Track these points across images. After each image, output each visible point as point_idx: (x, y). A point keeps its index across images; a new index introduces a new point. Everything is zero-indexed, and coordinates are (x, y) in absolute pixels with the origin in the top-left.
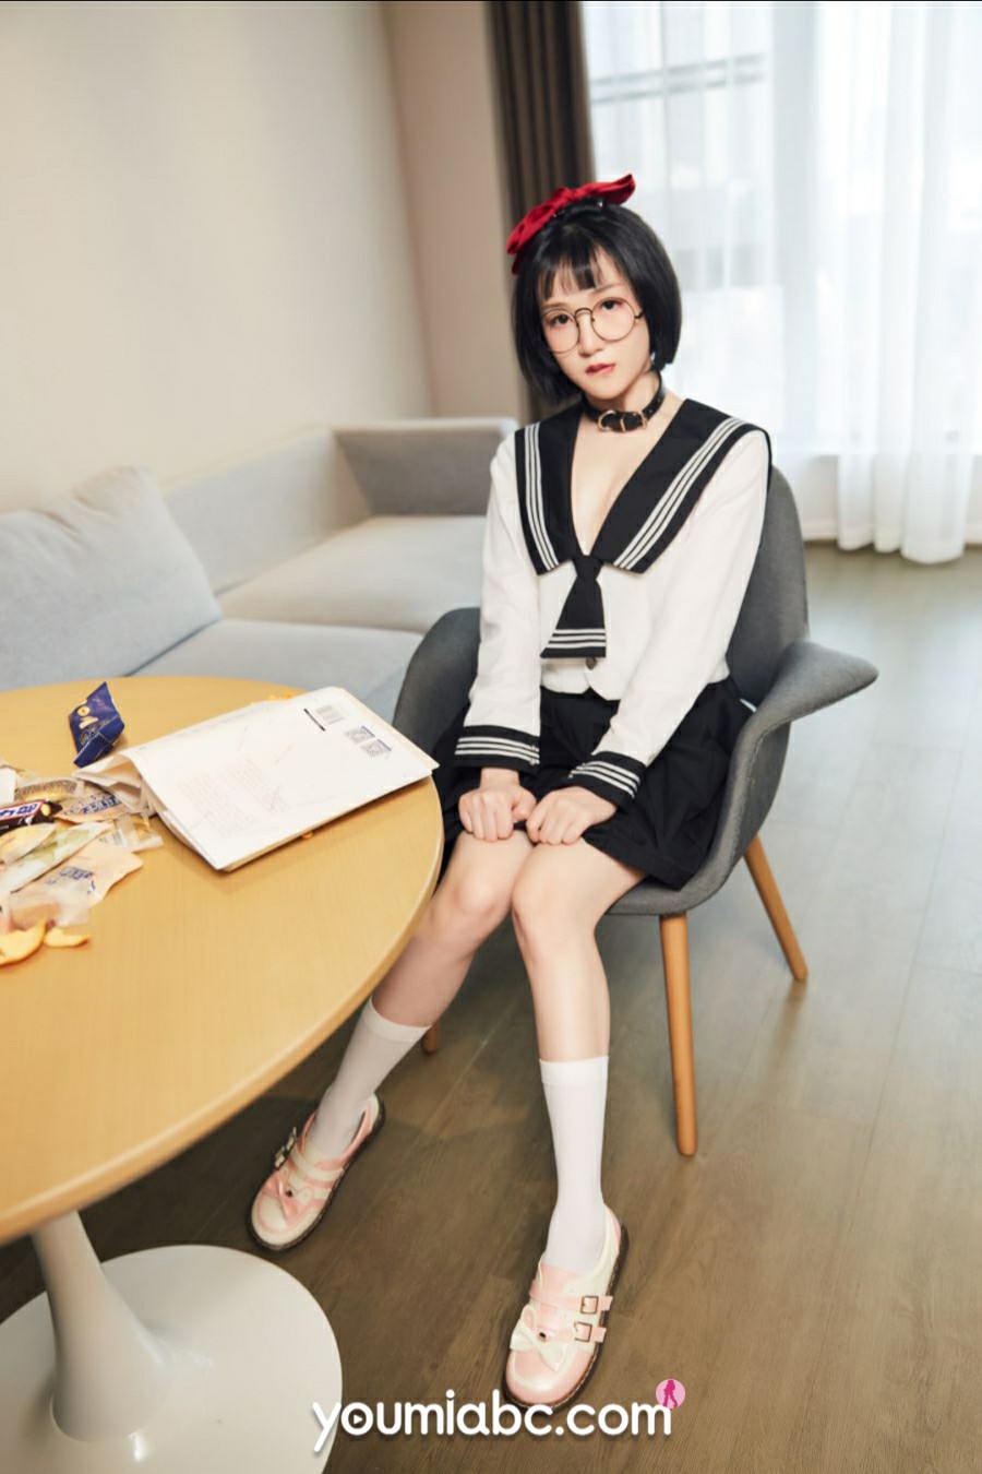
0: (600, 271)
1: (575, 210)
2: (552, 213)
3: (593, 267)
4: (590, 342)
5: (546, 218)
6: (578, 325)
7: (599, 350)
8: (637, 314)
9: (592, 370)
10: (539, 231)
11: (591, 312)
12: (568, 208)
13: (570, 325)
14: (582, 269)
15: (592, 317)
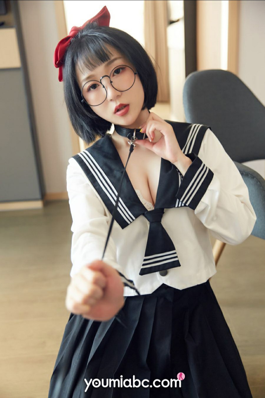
13: (100, 88)
15: (110, 81)
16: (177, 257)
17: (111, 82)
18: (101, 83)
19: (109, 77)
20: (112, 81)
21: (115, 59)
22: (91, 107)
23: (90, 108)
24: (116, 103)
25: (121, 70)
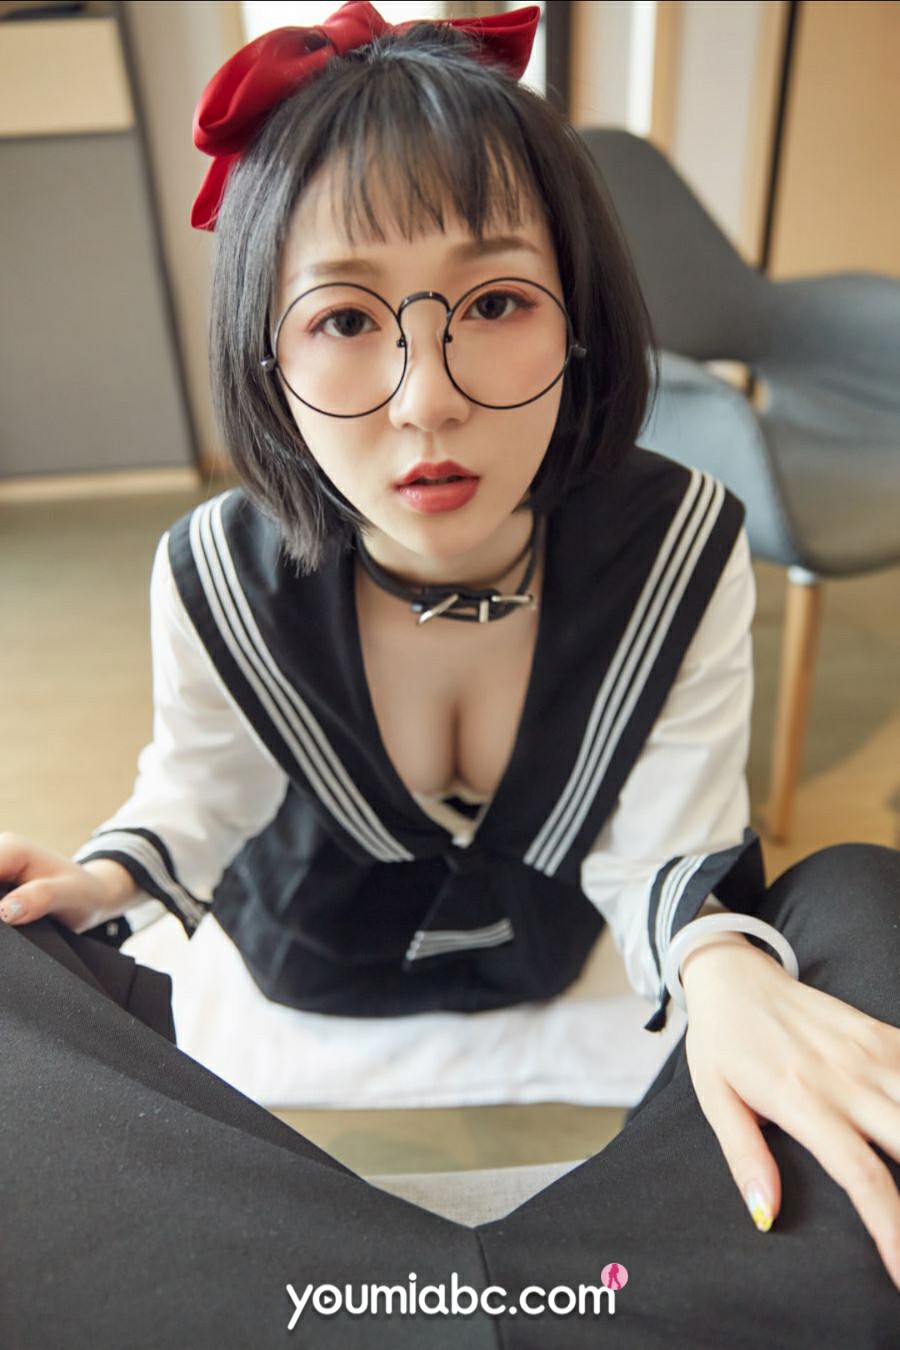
15: (446, 331)
17: (447, 338)
19: (448, 309)
20: (451, 332)
21: (513, 244)
24: (430, 451)
25: (510, 307)
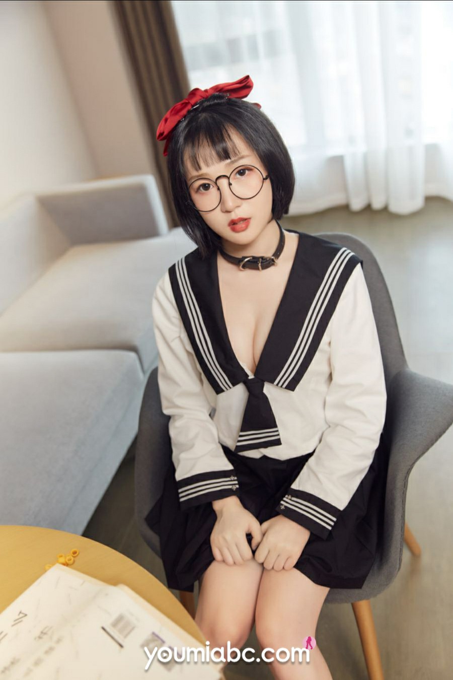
0: (234, 146)
1: (206, 104)
2: (189, 107)
3: (229, 145)
4: (230, 202)
5: (184, 112)
6: (219, 189)
7: (238, 207)
8: (264, 177)
9: (233, 224)
10: (179, 122)
11: (229, 178)
12: (201, 103)
13: (213, 190)
14: (220, 147)
16: (278, 435)
18: (216, 183)
20: (231, 183)
21: (242, 158)
22: (201, 212)
23: (199, 213)
25: (246, 171)
